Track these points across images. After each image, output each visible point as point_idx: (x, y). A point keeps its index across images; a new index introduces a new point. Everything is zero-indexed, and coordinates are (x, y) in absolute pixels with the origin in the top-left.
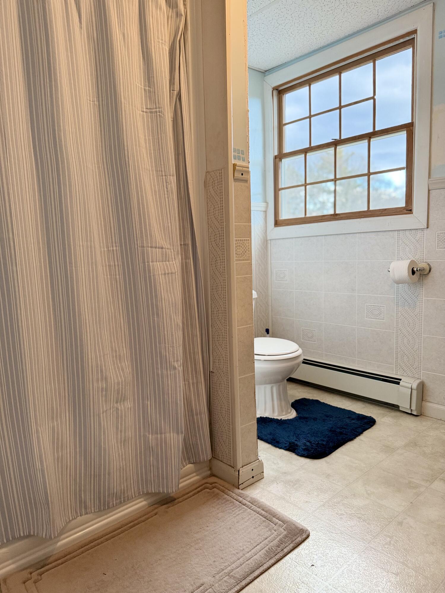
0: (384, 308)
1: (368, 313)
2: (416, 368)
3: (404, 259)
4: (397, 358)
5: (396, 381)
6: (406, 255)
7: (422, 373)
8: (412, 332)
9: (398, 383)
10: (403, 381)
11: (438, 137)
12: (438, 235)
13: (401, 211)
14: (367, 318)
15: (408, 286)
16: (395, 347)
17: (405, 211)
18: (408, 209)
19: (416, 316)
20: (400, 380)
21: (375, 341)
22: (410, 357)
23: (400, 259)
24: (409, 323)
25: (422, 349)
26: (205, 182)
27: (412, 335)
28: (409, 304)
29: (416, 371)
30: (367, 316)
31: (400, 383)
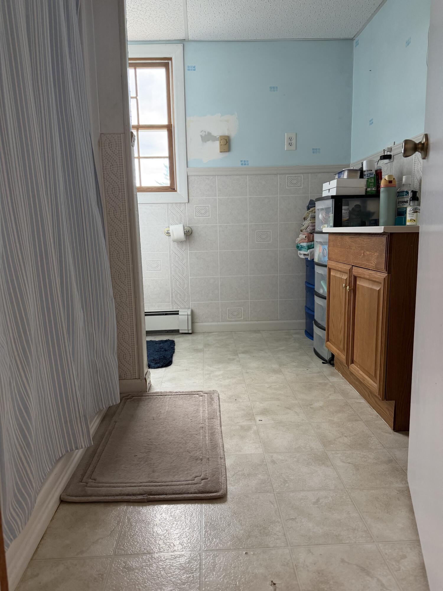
0: (161, 262)
1: (148, 266)
2: (186, 302)
3: (173, 225)
4: (172, 297)
5: (176, 313)
6: (174, 222)
7: (190, 304)
8: (182, 277)
9: (178, 314)
10: (181, 312)
11: (191, 139)
12: (195, 208)
13: (167, 189)
14: (147, 271)
15: (177, 244)
16: (170, 289)
17: (170, 189)
18: (173, 188)
19: (184, 265)
20: (178, 311)
21: (155, 288)
22: (182, 294)
23: (170, 224)
24: (180, 270)
25: (190, 287)
26: (99, 142)
27: (182, 279)
28: (179, 257)
29: (186, 304)
30: (147, 269)
31: (179, 314)
